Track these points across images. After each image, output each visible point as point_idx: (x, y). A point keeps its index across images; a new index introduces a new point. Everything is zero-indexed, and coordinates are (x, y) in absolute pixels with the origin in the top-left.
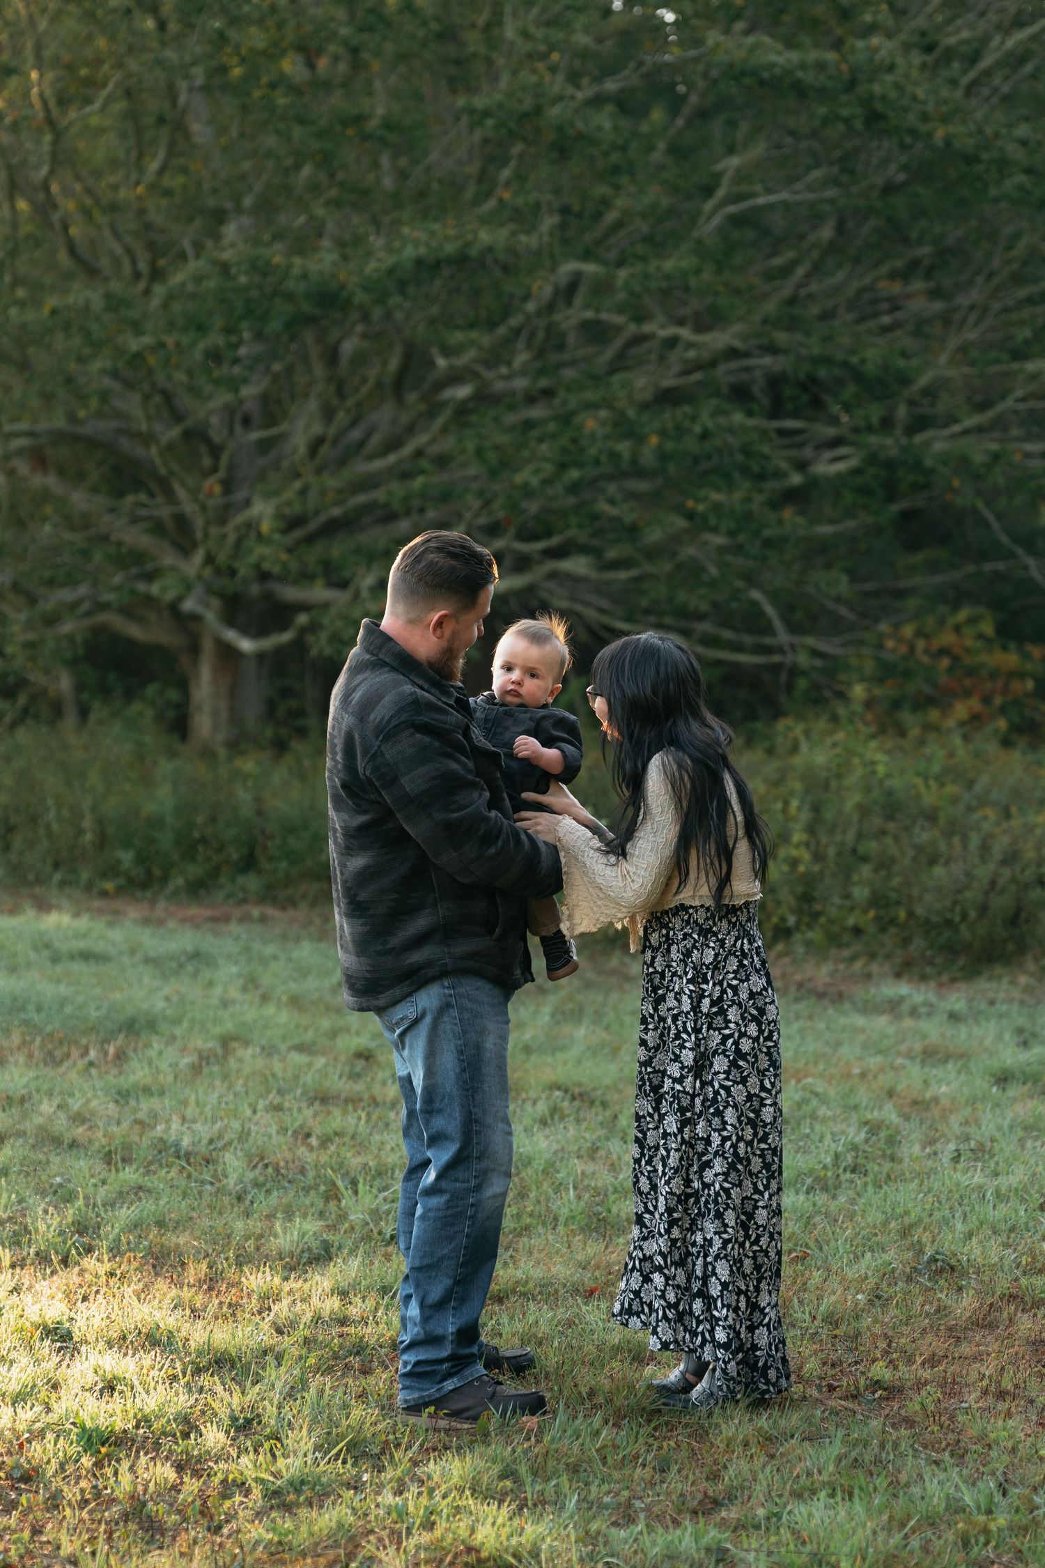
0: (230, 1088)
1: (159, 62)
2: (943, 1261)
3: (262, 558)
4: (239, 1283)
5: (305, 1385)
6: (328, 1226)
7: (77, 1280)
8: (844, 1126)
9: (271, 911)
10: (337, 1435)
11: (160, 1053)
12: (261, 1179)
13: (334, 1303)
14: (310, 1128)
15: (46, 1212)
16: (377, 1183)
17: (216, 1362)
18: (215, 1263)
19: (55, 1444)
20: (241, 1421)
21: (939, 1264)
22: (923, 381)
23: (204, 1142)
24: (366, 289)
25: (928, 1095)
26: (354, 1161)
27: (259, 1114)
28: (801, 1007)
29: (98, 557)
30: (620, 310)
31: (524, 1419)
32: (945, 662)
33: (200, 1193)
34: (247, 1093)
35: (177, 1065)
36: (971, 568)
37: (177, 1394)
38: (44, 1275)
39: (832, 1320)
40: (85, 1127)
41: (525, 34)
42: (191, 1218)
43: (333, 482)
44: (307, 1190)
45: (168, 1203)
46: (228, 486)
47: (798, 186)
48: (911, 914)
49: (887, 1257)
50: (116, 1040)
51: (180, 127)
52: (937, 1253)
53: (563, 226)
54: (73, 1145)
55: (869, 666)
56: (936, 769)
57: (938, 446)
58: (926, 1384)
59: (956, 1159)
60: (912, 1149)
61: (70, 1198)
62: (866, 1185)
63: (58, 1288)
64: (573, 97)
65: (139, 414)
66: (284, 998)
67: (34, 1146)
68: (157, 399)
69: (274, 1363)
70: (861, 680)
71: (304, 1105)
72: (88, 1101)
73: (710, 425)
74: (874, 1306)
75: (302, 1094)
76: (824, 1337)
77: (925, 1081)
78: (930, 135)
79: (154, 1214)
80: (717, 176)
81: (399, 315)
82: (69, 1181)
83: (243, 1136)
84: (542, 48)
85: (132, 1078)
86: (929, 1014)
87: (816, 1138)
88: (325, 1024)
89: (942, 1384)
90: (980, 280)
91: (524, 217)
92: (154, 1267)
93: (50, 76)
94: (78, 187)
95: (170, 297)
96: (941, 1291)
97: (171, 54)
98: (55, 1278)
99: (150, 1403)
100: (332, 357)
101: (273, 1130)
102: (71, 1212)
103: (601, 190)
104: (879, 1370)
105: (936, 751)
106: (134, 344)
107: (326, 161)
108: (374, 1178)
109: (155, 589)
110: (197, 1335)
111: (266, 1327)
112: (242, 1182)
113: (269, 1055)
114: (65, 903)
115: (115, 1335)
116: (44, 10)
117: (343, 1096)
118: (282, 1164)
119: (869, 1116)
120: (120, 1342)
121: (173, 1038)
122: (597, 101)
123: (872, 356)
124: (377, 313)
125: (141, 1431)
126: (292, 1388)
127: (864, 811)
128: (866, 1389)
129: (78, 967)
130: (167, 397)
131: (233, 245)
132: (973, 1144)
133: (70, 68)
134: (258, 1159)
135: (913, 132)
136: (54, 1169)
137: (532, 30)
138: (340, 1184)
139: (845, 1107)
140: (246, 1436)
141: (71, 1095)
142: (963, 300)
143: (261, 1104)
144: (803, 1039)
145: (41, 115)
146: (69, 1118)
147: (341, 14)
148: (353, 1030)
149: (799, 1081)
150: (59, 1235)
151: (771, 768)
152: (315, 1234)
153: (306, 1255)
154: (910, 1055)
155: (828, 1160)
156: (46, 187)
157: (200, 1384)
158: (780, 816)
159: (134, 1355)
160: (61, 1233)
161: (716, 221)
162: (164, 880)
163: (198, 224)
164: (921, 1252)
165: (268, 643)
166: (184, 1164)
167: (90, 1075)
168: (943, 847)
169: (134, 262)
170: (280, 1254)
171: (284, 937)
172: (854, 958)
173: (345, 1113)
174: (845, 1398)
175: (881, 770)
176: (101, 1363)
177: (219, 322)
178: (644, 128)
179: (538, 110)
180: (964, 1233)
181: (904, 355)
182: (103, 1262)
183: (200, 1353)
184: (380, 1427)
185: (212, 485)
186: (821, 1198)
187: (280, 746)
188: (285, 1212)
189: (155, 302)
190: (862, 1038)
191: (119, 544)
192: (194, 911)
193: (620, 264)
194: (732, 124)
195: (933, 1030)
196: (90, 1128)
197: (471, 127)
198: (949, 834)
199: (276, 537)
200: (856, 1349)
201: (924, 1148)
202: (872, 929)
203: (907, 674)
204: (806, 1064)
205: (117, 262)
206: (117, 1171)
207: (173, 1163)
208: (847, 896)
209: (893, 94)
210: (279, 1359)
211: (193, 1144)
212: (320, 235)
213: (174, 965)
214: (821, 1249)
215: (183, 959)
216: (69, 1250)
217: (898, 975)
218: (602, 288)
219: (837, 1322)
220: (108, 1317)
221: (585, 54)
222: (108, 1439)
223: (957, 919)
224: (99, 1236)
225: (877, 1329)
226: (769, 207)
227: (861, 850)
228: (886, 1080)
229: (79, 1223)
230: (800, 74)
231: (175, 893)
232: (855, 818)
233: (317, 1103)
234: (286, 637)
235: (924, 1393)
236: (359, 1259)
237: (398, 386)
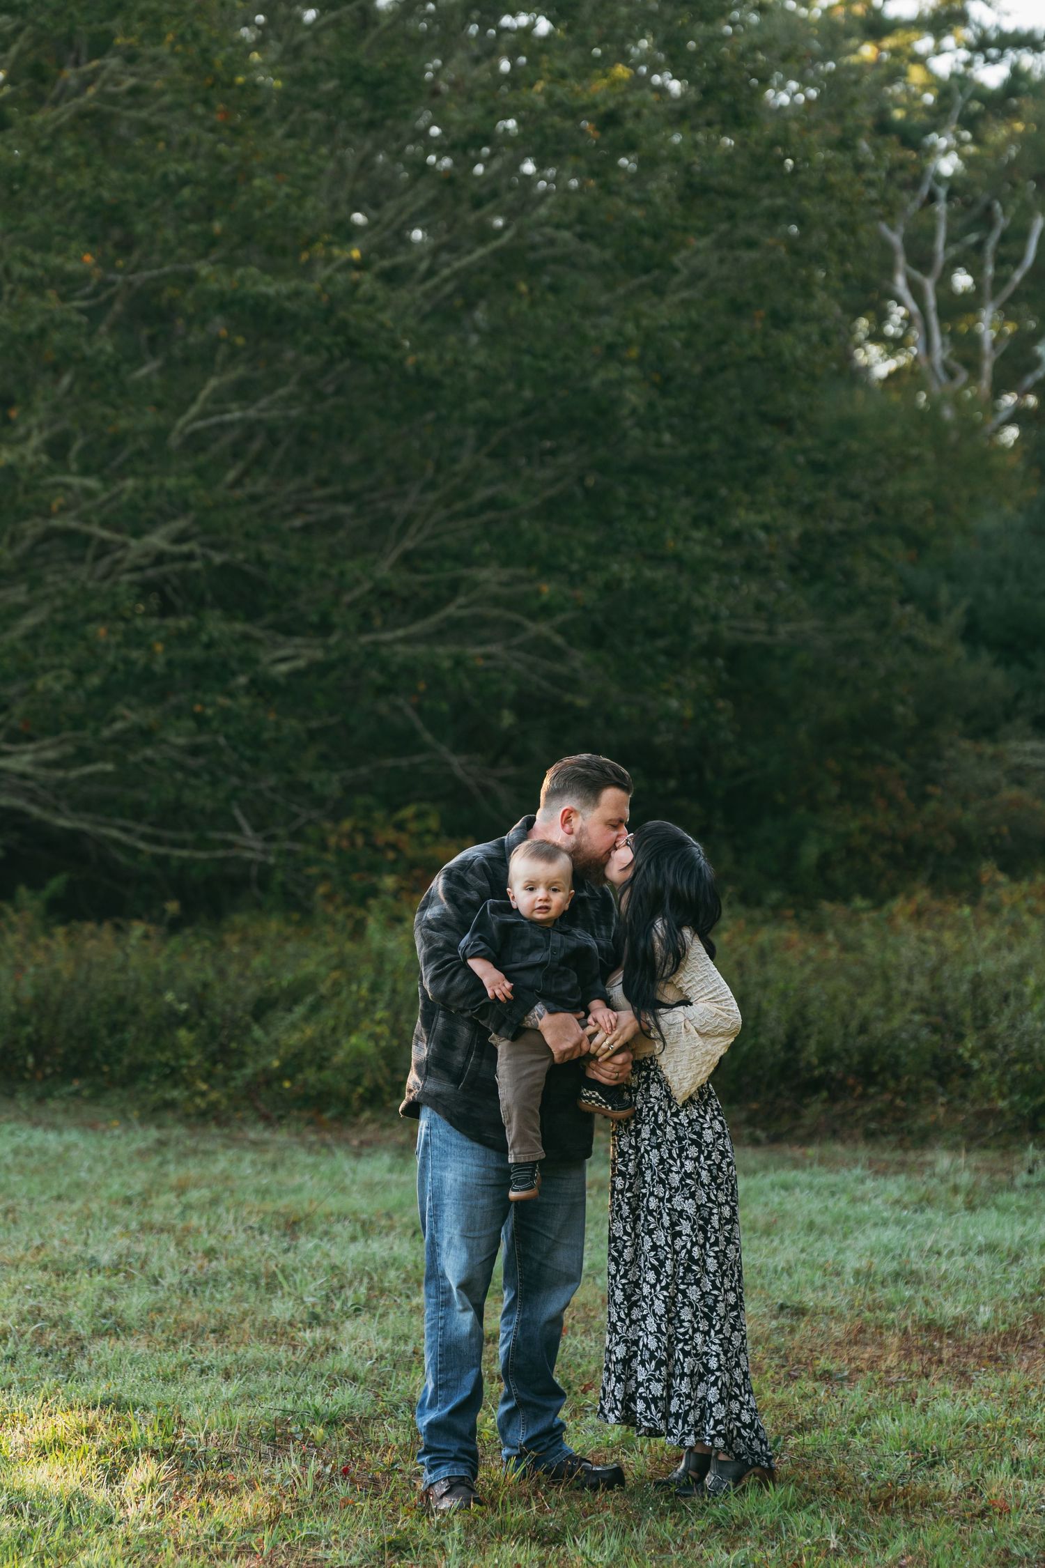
135: (385, 359)
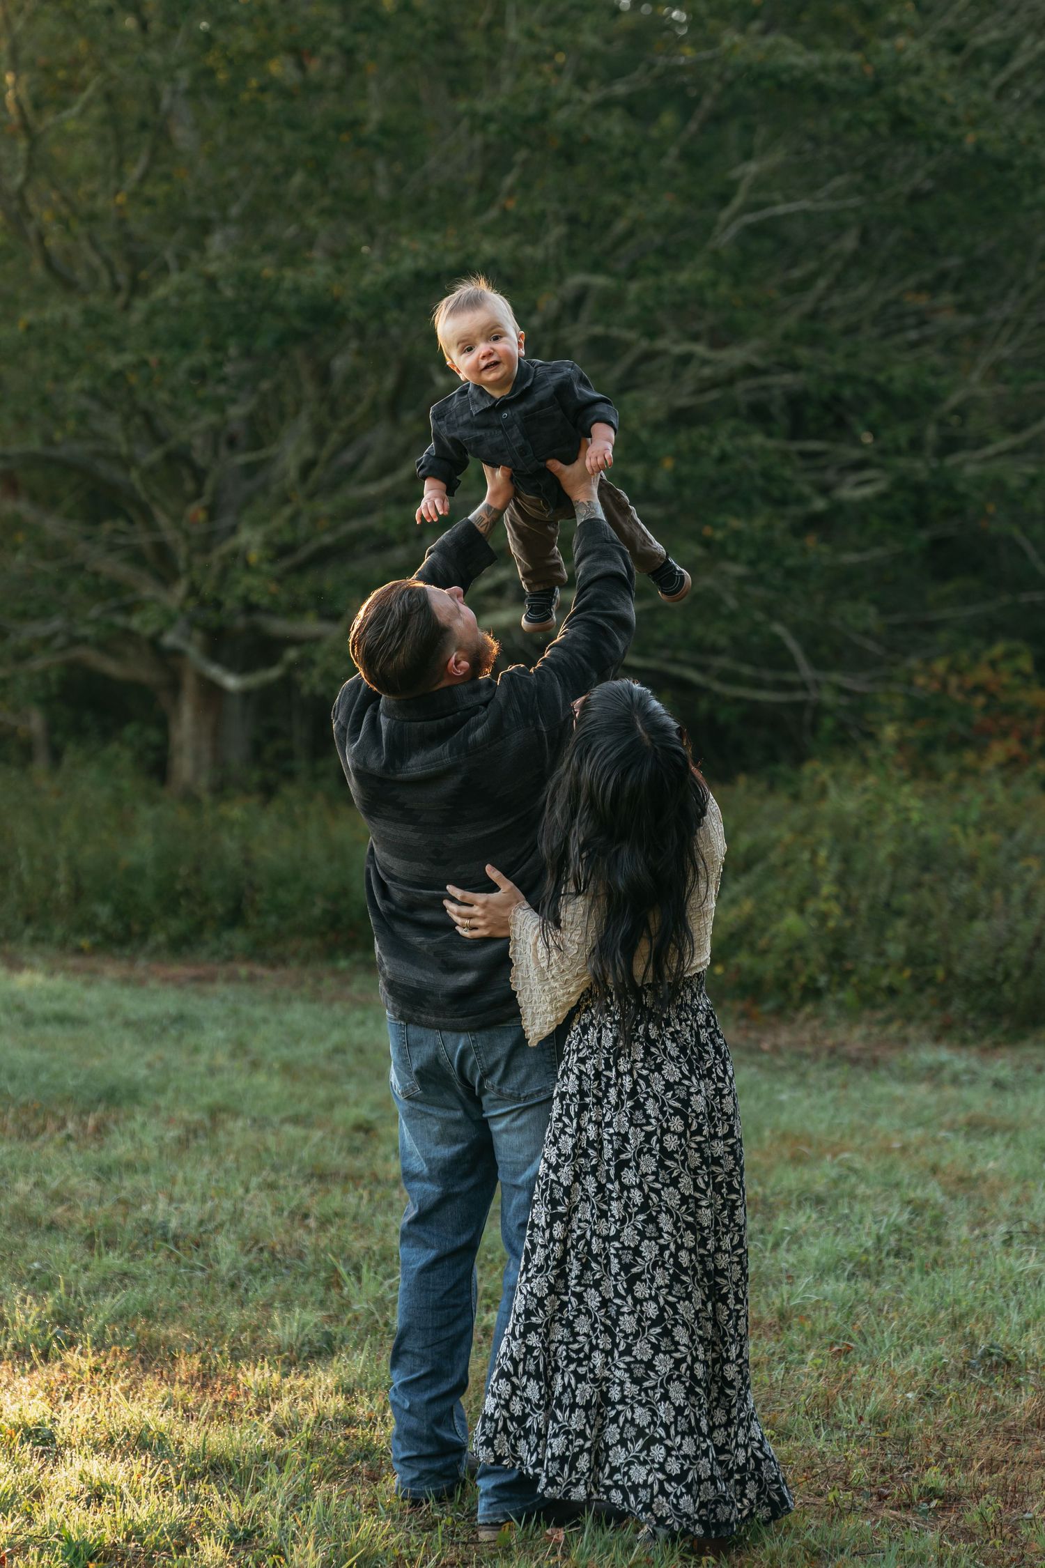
0: (219, 1164)
1: (143, 65)
2: (998, 1355)
3: (250, 590)
4: (236, 1379)
5: (309, 1491)
6: (330, 1316)
7: (58, 1376)
8: (884, 1206)
9: (259, 970)
10: (346, 1549)
11: (144, 1125)
12: (256, 1264)
13: (338, 1402)
14: (308, 1208)
15: (24, 1301)
16: (381, 1269)
17: (212, 1468)
18: (208, 1357)
19: (39, 1560)
20: (241, 1533)
21: (995, 1358)
22: (954, 399)
23: (194, 1223)
24: (362, 304)
25: (975, 1172)
26: (358, 1245)
27: (252, 1193)
28: (833, 1074)
29: (73, 588)
30: (630, 325)
31: (548, 1531)
32: (980, 700)
33: (190, 1280)
34: (238, 1169)
35: (162, 1138)
36: (1006, 599)
37: (171, 1504)
38: (23, 1370)
39: (879, 1421)
40: (64, 1207)
41: (530, 35)
42: (181, 1308)
43: (325, 507)
44: (306, 1276)
45: (155, 1291)
46: (213, 512)
47: (821, 194)
48: (950, 973)
49: (937, 1351)
50: (95, 1111)
51: (163, 133)
52: (992, 1346)
53: (570, 236)
54: (52, 1227)
55: (899, 704)
56: (974, 815)
57: (971, 470)
58: (985, 1491)
59: (1008, 1242)
60: (959, 1231)
61: (50, 1285)
62: (911, 1271)
63: (38, 1386)
64: (580, 101)
65: (119, 436)
66: (276, 1066)
67: (9, 1229)
68: (138, 421)
69: (275, 1469)
70: (892, 720)
71: (300, 1182)
72: (68, 1178)
73: (729, 448)
74: (925, 1405)
75: (299, 1171)
76: (872, 1439)
77: (971, 1156)
78: (960, 140)
79: (141, 1303)
80: (733, 186)
81: (395, 331)
82: (48, 1267)
83: (237, 1216)
84: (548, 49)
85: (115, 1153)
86: (972, 1082)
87: (855, 1219)
88: (321, 1093)
89: (1003, 1491)
90: (1013, 293)
91: (530, 227)
92: (142, 1361)
93: (25, 78)
94: (54, 196)
95: (153, 313)
96: (998, 1389)
97: (155, 57)
98: (35, 1374)
99: (142, 1514)
100: (323, 375)
101: (268, 1211)
102: (51, 1301)
103: (611, 198)
104: (934, 1477)
105: (974, 799)
106: (115, 362)
107: (318, 168)
108: (378, 1264)
109: (135, 622)
110: (191, 1437)
111: (266, 1429)
112: (235, 1268)
113: (262, 1128)
114: (37, 961)
115: (101, 1437)
116: (20, 10)
117: (343, 1172)
118: (278, 1248)
119: (912, 1195)
120: (107, 1446)
121: (157, 1109)
122: (605, 105)
123: (901, 374)
124: (373, 327)
125: (133, 1545)
126: (296, 1496)
127: (897, 861)
128: (920, 1498)
129: (51, 1031)
130: (148, 417)
131: (220, 257)
132: (1025, 1225)
133: (48, 70)
134: (252, 1243)
135: (941, 137)
136: (31, 1253)
137: (537, 30)
138: (342, 1270)
139: (886, 1184)
140: (246, 1550)
141: (49, 1172)
142: (994, 314)
143: (254, 1182)
144: (837, 1109)
145: (16, 120)
146: (47, 1197)
147: (334, 13)
148: (351, 1100)
149: (835, 1155)
150: (39, 1326)
151: (798, 814)
152: (316, 1325)
153: (306, 1348)
154: (953, 1127)
155: (870, 1243)
156: (21, 196)
157: (195, 1492)
158: (807, 867)
159: (123, 1460)
160: (41, 1324)
161: (733, 230)
162: (144, 936)
163: (182, 233)
164: (973, 1345)
165: (255, 680)
166: (172, 1247)
167: (68, 1150)
168: (983, 900)
169: (112, 274)
170: (279, 1347)
171: (274, 998)
172: (889, 1021)
173: (345, 1192)
174: (898, 1508)
175: (915, 817)
176: (87, 1469)
177: (205, 338)
178: (654, 133)
179: (544, 115)
180: (1019, 1324)
181: (935, 372)
182: (86, 1357)
183: (194, 1457)
184: (393, 1540)
185: (196, 511)
186: (864, 1285)
187: (268, 791)
188: (284, 1301)
189: (136, 317)
190: (900, 1109)
191: (96, 574)
192: (177, 970)
193: (632, 275)
194: (749, 129)
195: (978, 1100)
196: (70, 1209)
197: (471, 132)
198: (989, 887)
199: (265, 567)
200: (907, 1453)
201: (972, 1230)
202: (908, 989)
203: (940, 713)
204: (842, 1137)
205: (94, 274)
206: (100, 1255)
207: (161, 1247)
208: (881, 954)
209: (920, 97)
210: (281, 1463)
211: (182, 1225)
212: (310, 245)
213: (156, 1028)
214: (865, 1341)
215: (165, 1022)
216: (50, 1343)
217: (937, 1039)
218: (612, 302)
219: (885, 1425)
220: (94, 1418)
221: (593, 56)
222: (96, 1554)
223: (1000, 978)
224: (82, 1328)
225: (929, 1430)
226: (788, 216)
227: (895, 903)
228: (929, 1154)
229: (60, 1313)
230: (821, 77)
231: (157, 950)
232: (889, 869)
233: (315, 1180)
234: (274, 673)
235: (982, 1501)
236: (365, 1353)
237: (394, 406)
